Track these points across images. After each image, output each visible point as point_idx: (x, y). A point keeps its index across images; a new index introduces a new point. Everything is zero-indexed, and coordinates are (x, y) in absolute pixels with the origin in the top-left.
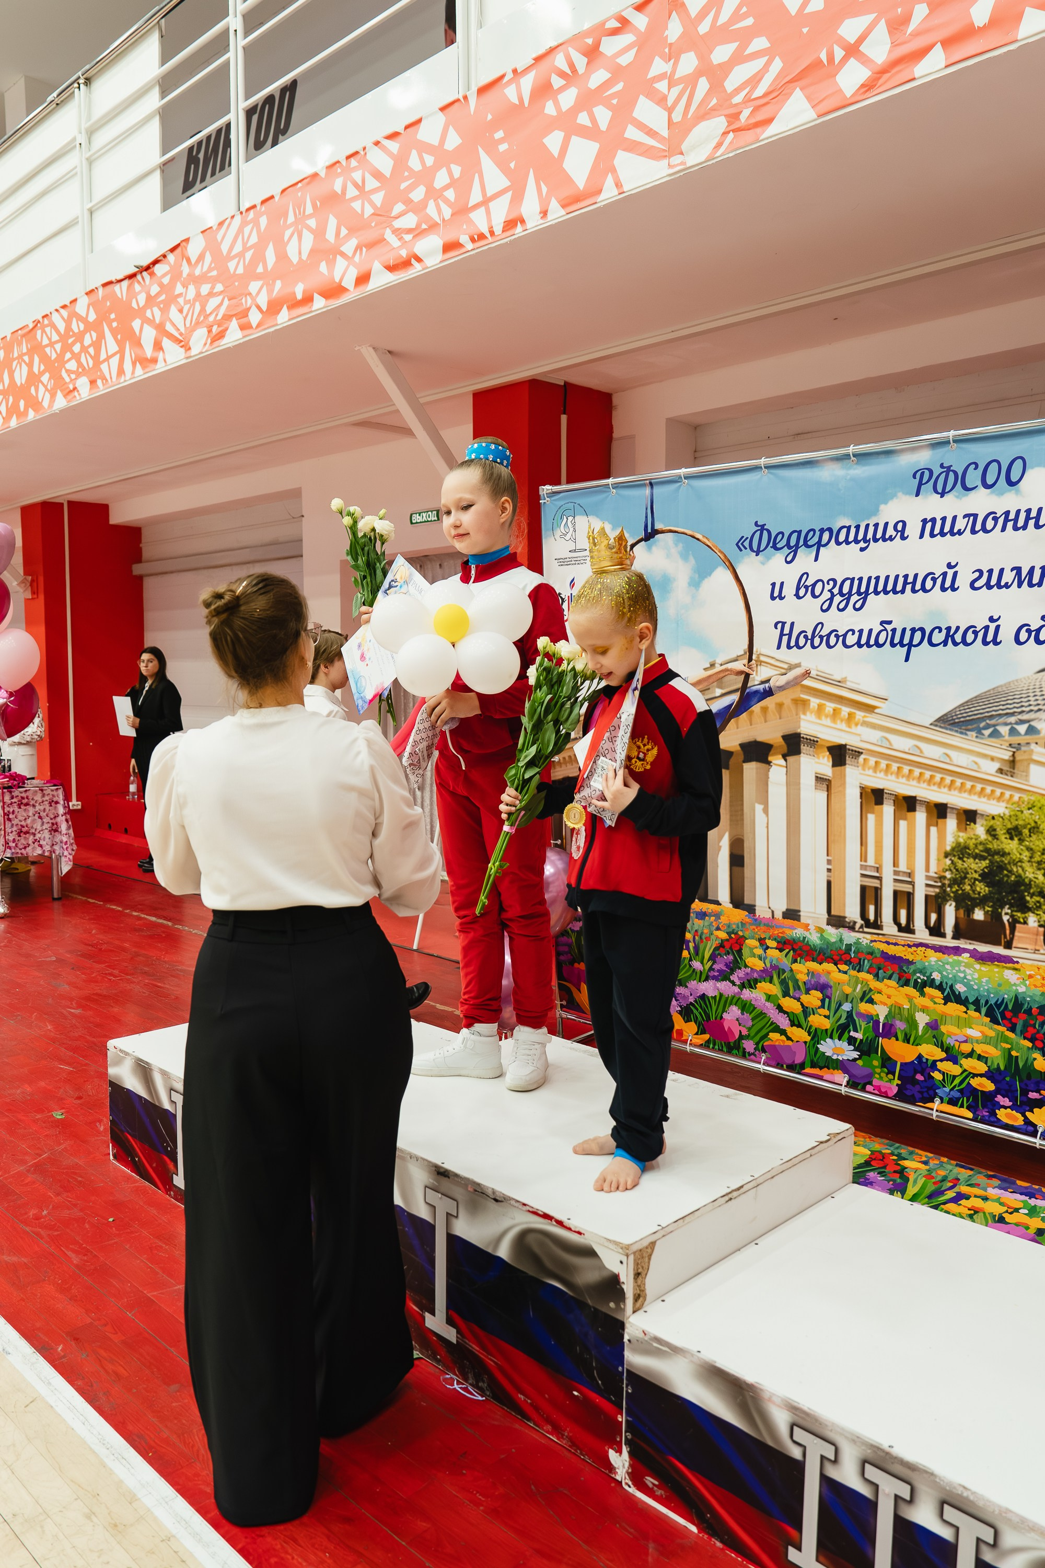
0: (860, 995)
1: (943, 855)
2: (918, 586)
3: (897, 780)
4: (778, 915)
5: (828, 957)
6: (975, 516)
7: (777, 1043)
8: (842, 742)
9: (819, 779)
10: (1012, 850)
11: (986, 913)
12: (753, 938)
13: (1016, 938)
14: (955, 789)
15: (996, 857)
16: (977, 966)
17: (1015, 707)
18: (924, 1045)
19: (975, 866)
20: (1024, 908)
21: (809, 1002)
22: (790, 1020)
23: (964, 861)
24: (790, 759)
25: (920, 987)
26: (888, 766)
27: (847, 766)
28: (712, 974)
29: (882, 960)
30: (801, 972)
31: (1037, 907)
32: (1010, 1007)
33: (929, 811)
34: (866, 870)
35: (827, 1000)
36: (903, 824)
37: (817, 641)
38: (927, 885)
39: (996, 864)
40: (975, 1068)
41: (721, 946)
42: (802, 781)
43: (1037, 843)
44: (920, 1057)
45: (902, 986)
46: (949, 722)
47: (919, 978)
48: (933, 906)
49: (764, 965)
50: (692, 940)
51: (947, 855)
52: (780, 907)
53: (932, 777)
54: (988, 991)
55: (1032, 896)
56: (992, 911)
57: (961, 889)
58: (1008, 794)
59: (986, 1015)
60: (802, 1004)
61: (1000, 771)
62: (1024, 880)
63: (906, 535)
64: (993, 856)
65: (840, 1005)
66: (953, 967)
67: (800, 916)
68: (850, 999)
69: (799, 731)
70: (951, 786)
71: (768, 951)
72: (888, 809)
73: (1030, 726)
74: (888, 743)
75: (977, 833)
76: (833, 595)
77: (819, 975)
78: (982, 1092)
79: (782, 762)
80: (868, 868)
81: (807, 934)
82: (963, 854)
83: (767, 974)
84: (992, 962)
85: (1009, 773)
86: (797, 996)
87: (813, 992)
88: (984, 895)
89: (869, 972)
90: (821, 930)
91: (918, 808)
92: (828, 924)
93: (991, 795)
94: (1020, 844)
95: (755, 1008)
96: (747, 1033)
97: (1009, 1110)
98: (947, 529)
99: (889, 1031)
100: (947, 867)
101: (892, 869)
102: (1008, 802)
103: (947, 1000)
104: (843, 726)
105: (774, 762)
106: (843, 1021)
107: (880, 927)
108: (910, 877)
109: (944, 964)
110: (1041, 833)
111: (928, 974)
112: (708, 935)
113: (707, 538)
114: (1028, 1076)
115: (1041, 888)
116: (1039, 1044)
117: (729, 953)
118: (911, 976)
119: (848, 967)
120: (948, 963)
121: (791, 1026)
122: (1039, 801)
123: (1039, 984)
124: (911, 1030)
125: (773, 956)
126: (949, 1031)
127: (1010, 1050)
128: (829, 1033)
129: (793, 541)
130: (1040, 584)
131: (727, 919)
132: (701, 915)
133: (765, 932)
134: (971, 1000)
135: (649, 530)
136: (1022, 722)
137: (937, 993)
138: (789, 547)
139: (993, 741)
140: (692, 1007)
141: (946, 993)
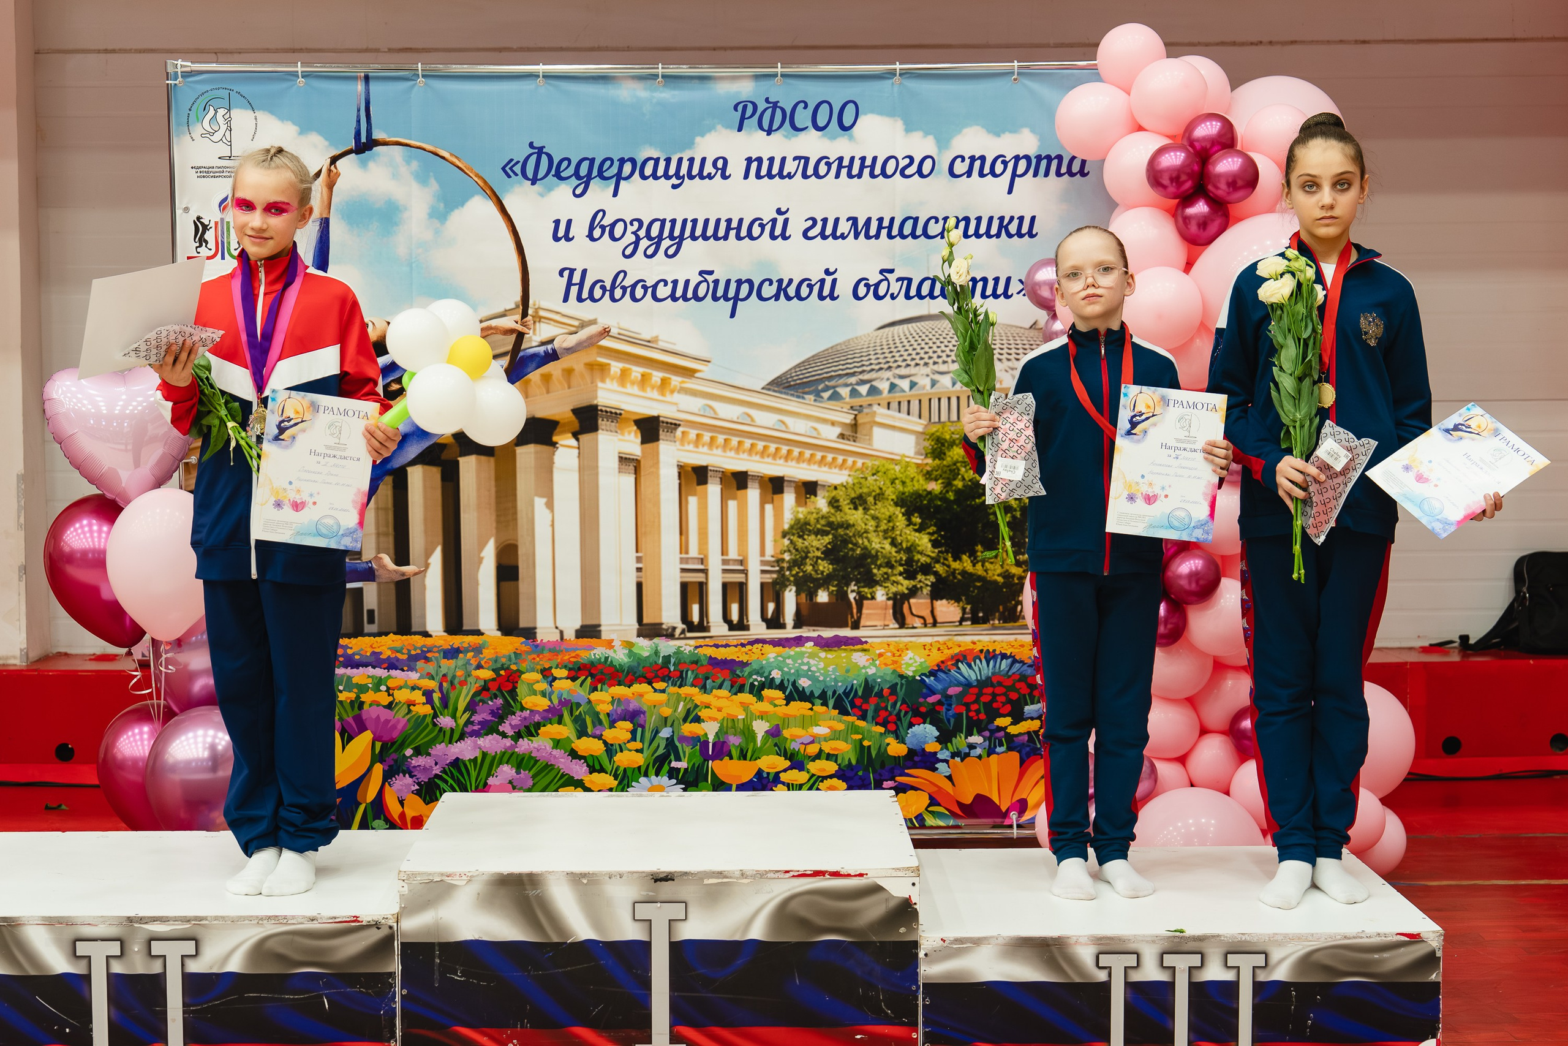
0: (683, 715)
1: (780, 535)
2: (744, 233)
3: (724, 454)
4: (570, 635)
5: (639, 676)
6: (807, 159)
8: (655, 414)
9: (624, 460)
10: (856, 521)
11: (830, 594)
12: (533, 670)
13: (863, 616)
14: (792, 460)
15: (840, 530)
16: (823, 654)
17: (855, 367)
18: (764, 758)
19: (816, 543)
20: (871, 582)
21: (615, 738)
22: (588, 766)
23: (804, 539)
24: (580, 437)
25: (757, 691)
26: (712, 438)
27: (661, 441)
28: (469, 729)
29: (711, 667)
30: (603, 702)
31: (885, 579)
32: (860, 693)
33: (762, 486)
34: (687, 563)
35: (639, 730)
36: (732, 505)
37: (618, 293)
38: (763, 572)
39: (839, 538)
40: (824, 770)
41: (485, 688)
42: (601, 464)
43: (883, 510)
44: (760, 772)
45: (736, 694)
46: (784, 385)
47: (756, 680)
48: (770, 593)
49: (549, 703)
50: (437, 689)
51: (784, 535)
52: (571, 622)
53: (765, 447)
54: (836, 680)
55: (879, 567)
56: (836, 591)
57: (802, 571)
58: (850, 460)
59: (834, 708)
60: (605, 743)
62: (870, 552)
63: (727, 174)
64: (836, 529)
65: (657, 732)
66: (795, 661)
67: (600, 631)
68: (669, 723)
69: (595, 402)
70: (788, 456)
71: (556, 684)
72: (714, 489)
73: (872, 386)
74: (712, 412)
75: (818, 506)
76: (638, 239)
77: (627, 701)
79: (574, 442)
80: (690, 561)
81: (610, 653)
82: (802, 531)
83: (554, 714)
84: (839, 647)
85: (851, 439)
86: (598, 732)
87: (620, 724)
88: (827, 574)
89: (693, 685)
90: (629, 645)
91: (750, 484)
92: (639, 636)
93: (832, 464)
94: (865, 514)
95: (536, 761)
98: (775, 171)
99: (721, 750)
100: (786, 548)
101: (720, 558)
102: (851, 469)
103: (789, 699)
104: (655, 394)
105: (561, 442)
106: (661, 751)
107: (706, 629)
108: (742, 565)
109: (785, 659)
110: (887, 499)
111: (766, 674)
112: (463, 678)
113: (456, 157)
114: (883, 765)
115: (889, 558)
116: (892, 727)
117: (496, 697)
118: (745, 680)
119: (666, 684)
120: (789, 658)
121: (591, 773)
122: (883, 466)
123: (889, 662)
124: (747, 744)
125: (562, 689)
126: (791, 735)
127: (861, 741)
128: (643, 770)
129: (583, 171)
130: (877, 236)
131: (493, 651)
132: (452, 653)
133: (549, 659)
134: (817, 694)
135: (363, 139)
136: (863, 382)
137: (777, 694)
138: (578, 177)
139: (832, 404)
140: (437, 781)
141: (787, 692)
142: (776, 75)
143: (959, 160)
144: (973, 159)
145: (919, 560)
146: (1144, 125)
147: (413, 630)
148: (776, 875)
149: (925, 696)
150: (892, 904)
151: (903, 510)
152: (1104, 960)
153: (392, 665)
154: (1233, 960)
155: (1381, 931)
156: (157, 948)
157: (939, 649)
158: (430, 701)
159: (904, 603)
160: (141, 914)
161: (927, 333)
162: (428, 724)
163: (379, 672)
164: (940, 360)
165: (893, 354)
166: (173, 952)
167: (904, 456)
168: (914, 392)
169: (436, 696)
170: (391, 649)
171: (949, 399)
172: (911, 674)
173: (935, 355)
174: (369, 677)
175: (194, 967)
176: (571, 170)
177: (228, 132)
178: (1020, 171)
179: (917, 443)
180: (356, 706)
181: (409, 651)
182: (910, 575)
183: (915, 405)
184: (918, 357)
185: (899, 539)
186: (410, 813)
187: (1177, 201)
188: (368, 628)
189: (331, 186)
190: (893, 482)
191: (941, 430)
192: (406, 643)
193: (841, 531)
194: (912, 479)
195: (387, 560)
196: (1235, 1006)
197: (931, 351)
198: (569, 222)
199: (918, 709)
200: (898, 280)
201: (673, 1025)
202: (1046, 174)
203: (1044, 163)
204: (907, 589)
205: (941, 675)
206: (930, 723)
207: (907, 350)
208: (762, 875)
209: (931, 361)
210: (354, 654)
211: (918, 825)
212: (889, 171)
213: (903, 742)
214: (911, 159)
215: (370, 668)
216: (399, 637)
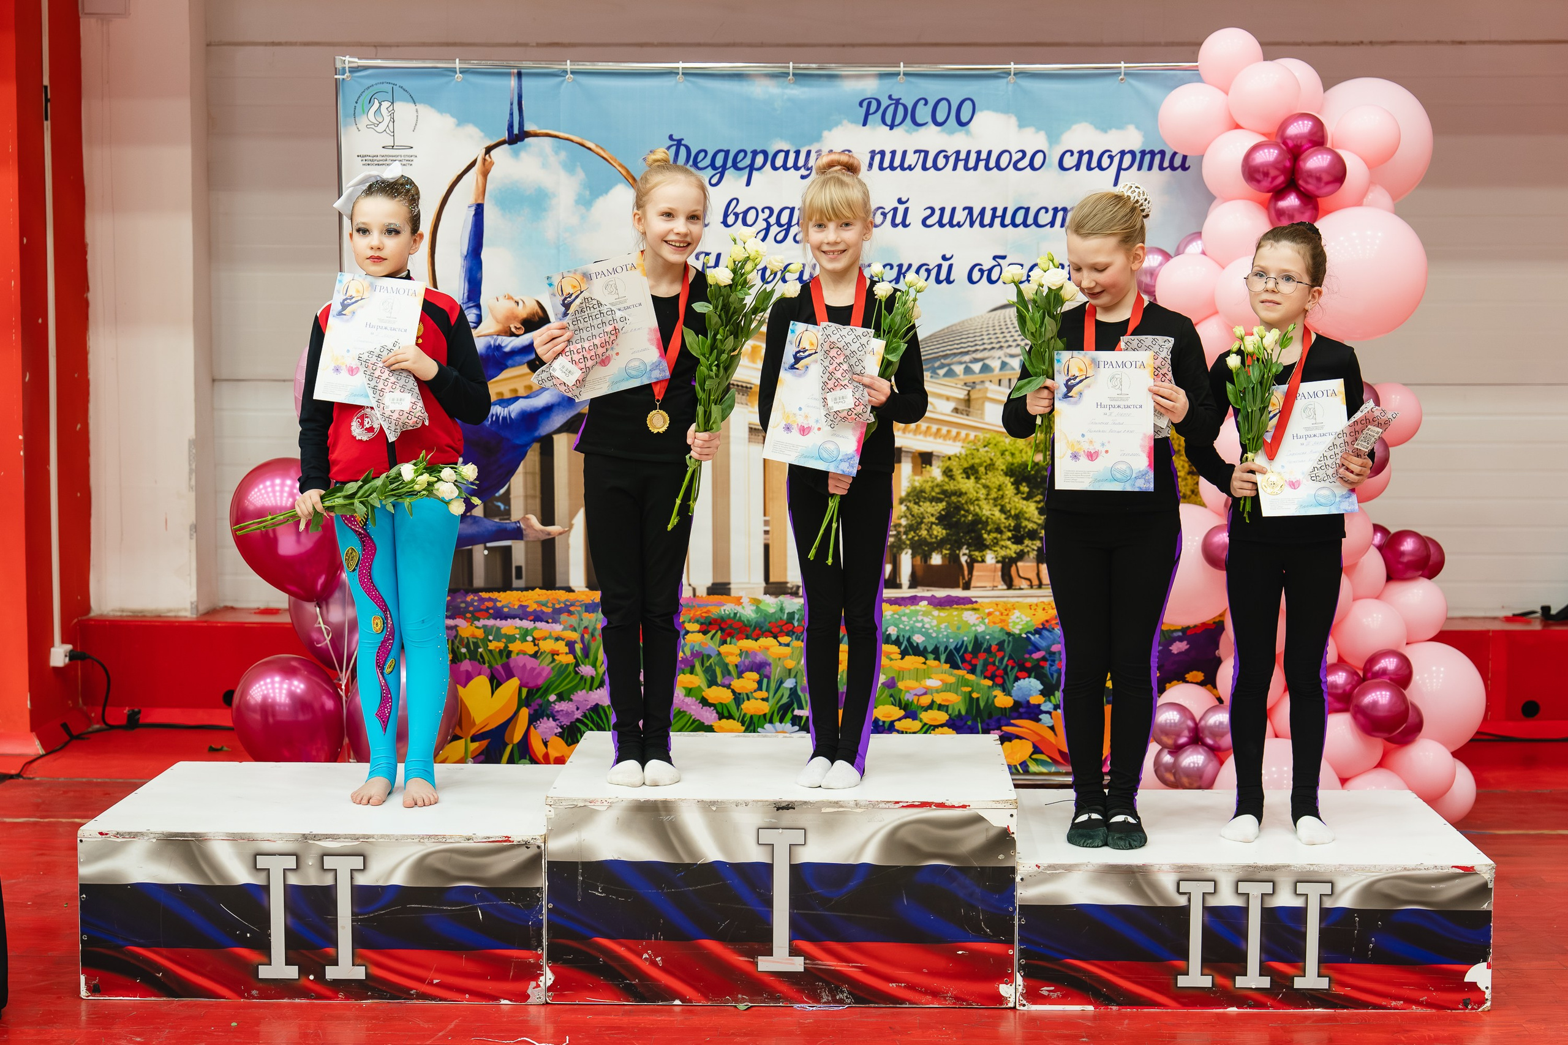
4: (702, 592)
5: (766, 631)
6: (926, 153)
9: (753, 430)
10: (968, 489)
11: (944, 557)
13: (974, 578)
16: (936, 613)
17: (969, 346)
19: (931, 510)
20: (981, 546)
21: (743, 687)
22: (718, 712)
23: (920, 506)
30: (732, 654)
31: (994, 543)
32: (970, 649)
35: (765, 680)
39: (953, 505)
40: (936, 720)
42: (732, 434)
43: (993, 480)
50: (579, 640)
51: (902, 501)
52: (706, 582)
54: (948, 637)
55: (989, 533)
56: (950, 554)
57: (918, 535)
58: (963, 433)
59: (946, 662)
60: (733, 692)
61: (956, 410)
62: (981, 518)
64: (950, 497)
65: (782, 683)
66: (910, 618)
67: (730, 589)
68: (793, 674)
73: (984, 364)
75: (933, 475)
76: (769, 226)
77: (755, 654)
81: (739, 609)
82: (918, 498)
84: (951, 606)
85: (964, 413)
86: (727, 682)
87: (748, 674)
88: (941, 539)
90: (756, 602)
92: (765, 593)
93: (947, 436)
94: (977, 483)
98: (897, 163)
100: (902, 514)
102: (964, 440)
103: (904, 654)
106: (785, 700)
109: (901, 616)
110: (997, 469)
113: (602, 148)
114: (990, 715)
115: (998, 525)
116: (999, 680)
119: (790, 639)
120: (904, 616)
121: (720, 719)
122: (994, 438)
123: (997, 620)
125: (694, 641)
126: (906, 687)
127: (970, 693)
128: (768, 717)
129: (719, 162)
130: (991, 225)
134: (930, 650)
135: (516, 131)
136: (976, 360)
137: (894, 649)
138: (714, 167)
139: (948, 381)
140: (578, 724)
141: (903, 648)
142: (899, 74)
143: (1069, 154)
144: (1081, 153)
145: (1026, 527)
146: (1241, 123)
147: (558, 585)
148: (887, 806)
149: (1031, 653)
150: (992, 833)
151: (1012, 480)
152: (1185, 887)
153: (538, 617)
154: (1302, 888)
155: (1438, 863)
156: (329, 862)
157: (1044, 609)
158: (572, 651)
159: (1011, 566)
160: (315, 832)
162: (570, 673)
163: (526, 624)
165: (1005, 334)
166: (344, 866)
169: (578, 647)
170: (537, 603)
172: (1017, 632)
174: (516, 628)
175: (362, 880)
176: (708, 161)
177: (391, 123)
178: (1125, 165)
180: (505, 654)
181: (554, 604)
182: (1018, 540)
185: (1008, 507)
186: (553, 754)
187: (1270, 194)
188: (516, 583)
189: (485, 174)
190: (1003, 454)
192: (551, 597)
193: (954, 499)
194: (1021, 451)
195: (534, 521)
196: (1303, 930)
199: (1023, 664)
201: (791, 939)
202: (1150, 168)
203: (1148, 158)
204: (1015, 553)
205: (1045, 633)
206: (1036, 678)
208: (874, 805)
210: (503, 607)
211: (1021, 771)
212: (1003, 164)
213: (1009, 694)
214: (1024, 153)
215: (517, 620)
216: (544, 591)
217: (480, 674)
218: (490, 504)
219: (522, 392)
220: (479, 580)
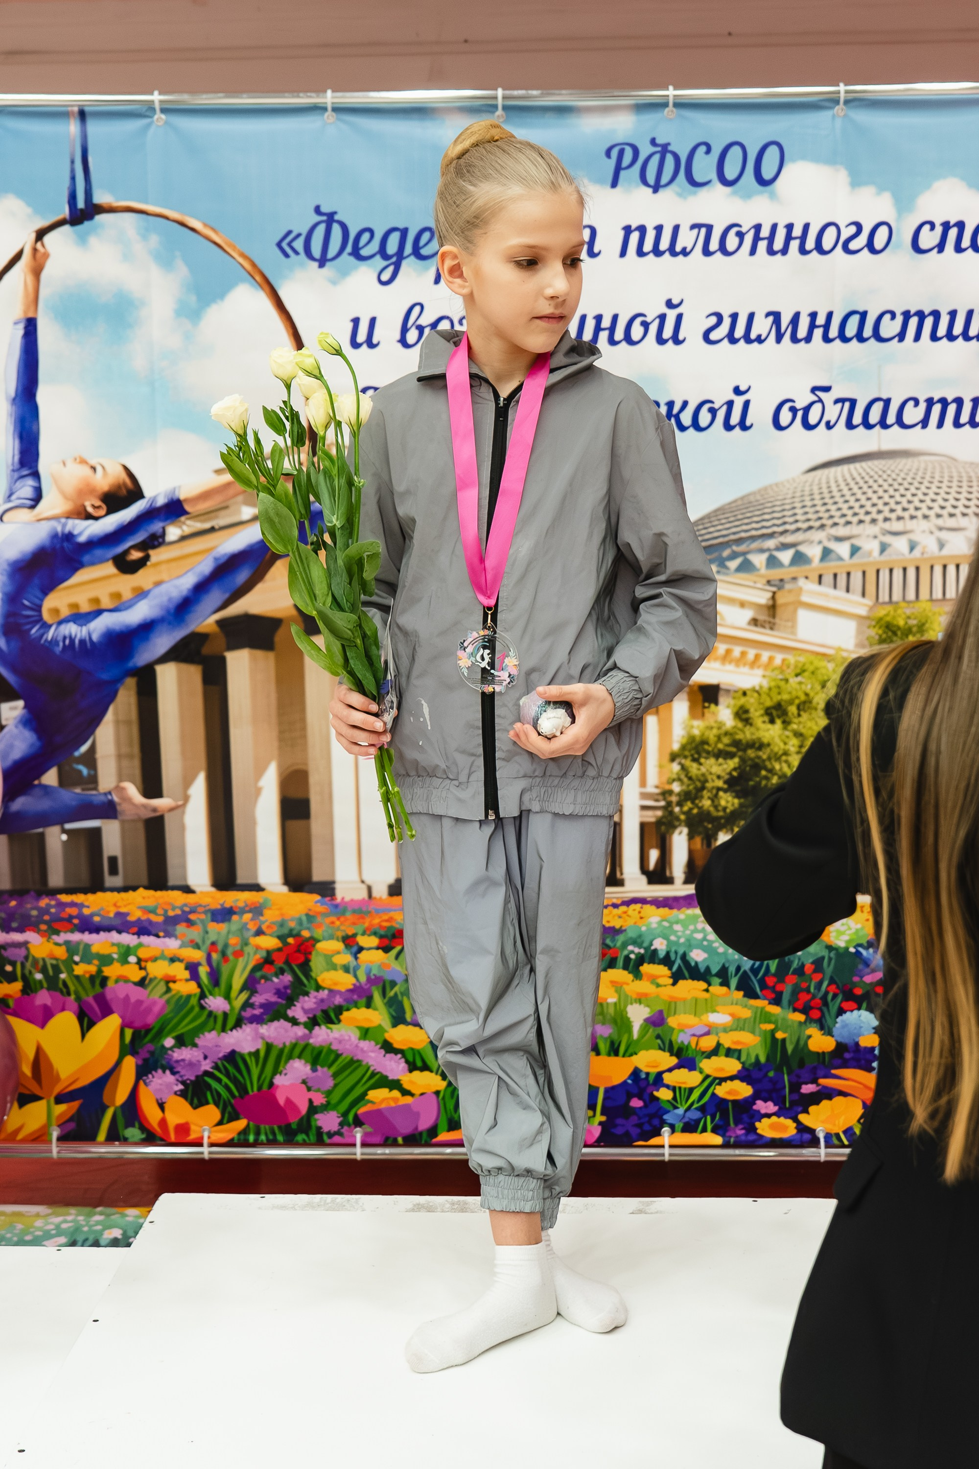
1: (667, 757)
2: (619, 335)
4: (380, 891)
6: (709, 228)
7: (383, 1106)
10: (773, 738)
12: (331, 937)
15: (749, 751)
17: (774, 525)
18: (642, 1053)
19: (717, 769)
22: (407, 1062)
23: (701, 764)
25: (634, 966)
28: (248, 1013)
32: (773, 969)
38: (644, 808)
39: (749, 763)
40: (722, 1070)
41: (268, 960)
43: (809, 724)
44: (636, 1072)
47: (632, 952)
48: (653, 839)
49: (354, 981)
50: (204, 961)
51: (673, 757)
52: (382, 874)
57: (697, 806)
58: (765, 655)
59: (738, 988)
61: (754, 622)
63: (596, 250)
64: (745, 750)
66: (685, 927)
71: (363, 956)
73: (797, 552)
75: (720, 719)
78: (735, 1102)
82: (699, 753)
83: (360, 995)
85: (767, 626)
88: (732, 811)
93: (741, 661)
94: (785, 728)
95: (338, 1056)
96: (324, 1101)
97: (774, 1119)
98: (664, 245)
100: (675, 776)
102: (766, 667)
103: (676, 977)
109: (671, 924)
110: (816, 709)
111: (646, 944)
112: (238, 948)
113: (213, 230)
114: (802, 1064)
116: (816, 1014)
117: (282, 971)
118: (617, 952)
120: (677, 922)
121: (411, 1071)
122: (811, 663)
124: (620, 1035)
125: (371, 962)
126: (679, 1025)
127: (773, 1032)
129: (392, 247)
130: (808, 339)
131: (277, 913)
132: (223, 915)
133: (354, 924)
134: (714, 970)
135: (81, 204)
136: (785, 547)
137: (662, 970)
138: (385, 256)
139: (743, 578)
140: (207, 1079)
141: (675, 968)
142: (666, 105)
143: (927, 227)
144: (946, 226)
147: (171, 882)
149: (861, 974)
153: (143, 929)
158: (194, 975)
161: (876, 477)
162: (192, 1008)
163: (127, 939)
164: (893, 516)
165: (828, 507)
167: (840, 649)
168: (856, 559)
169: (203, 971)
170: (140, 908)
171: (905, 569)
172: (842, 944)
173: (886, 509)
174: (113, 944)
176: (374, 246)
179: (859, 632)
180: (98, 982)
181: (166, 911)
183: (856, 579)
184: (862, 511)
186: (173, 1120)
188: (110, 881)
189: (37, 271)
190: (823, 686)
191: (892, 613)
192: (161, 901)
193: (751, 753)
195: (133, 791)
197: (880, 502)
198: (373, 321)
199: (851, 990)
200: (837, 401)
206: (868, 1009)
207: (846, 501)
209: (880, 517)
210: (92, 915)
211: (846, 1142)
212: (827, 244)
213: (830, 1033)
214: (859, 227)
215: (114, 934)
216: (151, 893)
217: (63, 1009)
218: (67, 768)
219: (106, 603)
220: (56, 878)
